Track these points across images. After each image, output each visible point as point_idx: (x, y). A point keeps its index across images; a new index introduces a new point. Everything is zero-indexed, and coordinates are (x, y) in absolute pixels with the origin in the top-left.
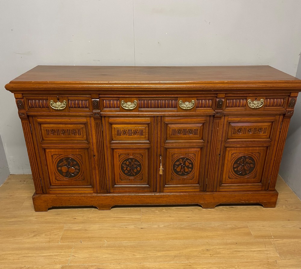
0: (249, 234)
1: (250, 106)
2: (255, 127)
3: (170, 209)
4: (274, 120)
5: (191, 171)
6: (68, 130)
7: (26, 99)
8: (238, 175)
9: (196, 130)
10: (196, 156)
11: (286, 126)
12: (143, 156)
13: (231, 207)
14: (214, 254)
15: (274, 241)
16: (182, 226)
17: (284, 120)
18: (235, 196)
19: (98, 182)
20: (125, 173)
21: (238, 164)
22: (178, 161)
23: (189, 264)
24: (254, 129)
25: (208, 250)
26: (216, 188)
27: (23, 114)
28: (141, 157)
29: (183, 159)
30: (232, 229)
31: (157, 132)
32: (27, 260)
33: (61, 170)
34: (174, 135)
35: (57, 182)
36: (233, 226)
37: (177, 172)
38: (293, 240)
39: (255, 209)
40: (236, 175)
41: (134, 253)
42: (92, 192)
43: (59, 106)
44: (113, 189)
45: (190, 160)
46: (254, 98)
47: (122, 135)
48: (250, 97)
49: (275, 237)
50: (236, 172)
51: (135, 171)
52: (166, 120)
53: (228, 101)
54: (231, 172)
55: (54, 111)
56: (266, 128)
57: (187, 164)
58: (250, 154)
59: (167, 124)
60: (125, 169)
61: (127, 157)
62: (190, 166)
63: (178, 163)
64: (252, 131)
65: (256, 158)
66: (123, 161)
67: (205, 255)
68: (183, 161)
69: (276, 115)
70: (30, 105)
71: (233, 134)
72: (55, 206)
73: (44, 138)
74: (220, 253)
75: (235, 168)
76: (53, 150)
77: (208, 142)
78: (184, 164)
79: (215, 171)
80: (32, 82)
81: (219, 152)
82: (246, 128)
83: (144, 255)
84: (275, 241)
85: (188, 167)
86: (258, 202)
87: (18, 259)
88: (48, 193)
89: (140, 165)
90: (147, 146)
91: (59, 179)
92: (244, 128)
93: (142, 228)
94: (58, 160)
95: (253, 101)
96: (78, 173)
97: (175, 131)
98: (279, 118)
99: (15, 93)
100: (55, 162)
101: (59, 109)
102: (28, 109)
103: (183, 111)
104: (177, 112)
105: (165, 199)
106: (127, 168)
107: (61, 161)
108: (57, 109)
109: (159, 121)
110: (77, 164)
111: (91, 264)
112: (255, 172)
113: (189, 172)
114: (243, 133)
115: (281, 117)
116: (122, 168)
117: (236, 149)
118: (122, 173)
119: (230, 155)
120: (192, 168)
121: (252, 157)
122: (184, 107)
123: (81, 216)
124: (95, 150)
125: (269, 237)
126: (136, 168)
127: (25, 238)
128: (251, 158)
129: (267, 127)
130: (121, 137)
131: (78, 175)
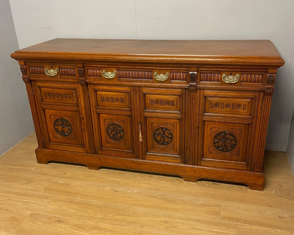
0: (218, 214)
1: (225, 81)
2: (233, 103)
3: (152, 177)
4: (253, 97)
5: (171, 142)
6: (61, 94)
7: (28, 66)
8: (219, 150)
9: (173, 101)
10: (175, 126)
11: (268, 103)
12: (125, 122)
13: (214, 184)
14: (170, 227)
15: (241, 225)
16: (154, 195)
17: (265, 97)
18: (217, 172)
19: (87, 143)
20: (110, 137)
21: (218, 139)
22: (157, 130)
23: (140, 232)
24: (232, 105)
25: (166, 222)
26: (197, 162)
27: (26, 78)
28: (123, 124)
29: (162, 128)
30: (203, 205)
31: (137, 101)
32: (9, 203)
33: (57, 129)
34: (152, 105)
35: (54, 139)
36: (206, 203)
37: (158, 141)
38: (263, 228)
39: (239, 189)
40: (217, 150)
41: (96, 212)
42: (83, 151)
43: (52, 73)
44: (100, 150)
45: (169, 131)
46: (228, 72)
47: (105, 101)
48: (225, 72)
49: (245, 222)
50: (217, 147)
51: (119, 135)
52: (144, 90)
53: (202, 75)
54: (211, 146)
55: (49, 77)
56: (245, 104)
57: (167, 134)
58: (231, 130)
59: (145, 94)
60: (110, 133)
61: (111, 122)
62: (170, 136)
63: (157, 132)
64: (230, 107)
65: (237, 134)
66: (108, 125)
67: (161, 227)
68: (162, 131)
69: (255, 91)
70: (31, 71)
71: (211, 108)
72: (53, 160)
73: (44, 100)
74: (177, 227)
75: (216, 143)
76: (50, 111)
77: (185, 114)
78: (164, 133)
79: (195, 144)
80: (30, 52)
81: (197, 126)
82: (223, 103)
83: (104, 216)
84: (243, 225)
85: (168, 137)
86: (243, 182)
87: (4, 201)
88: (48, 148)
89: (123, 131)
90: (128, 113)
91: (56, 137)
92: (222, 103)
93: (116, 191)
94: (55, 120)
95: (228, 76)
96: (71, 132)
97: (153, 101)
98: (259, 95)
99: (19, 61)
100: (52, 121)
101: (52, 75)
102: (30, 75)
103: (158, 82)
104: (153, 83)
105: (147, 166)
106: (112, 132)
107: (57, 121)
108: (50, 75)
109: (137, 91)
110: (70, 125)
111: (55, 216)
112: (238, 149)
113: (169, 142)
114: (221, 107)
115: (262, 94)
116: (107, 132)
117: (215, 123)
118: (108, 137)
119: (209, 129)
120: (172, 138)
121: (233, 133)
122: (159, 79)
123: (71, 172)
124: (84, 113)
125: (238, 220)
126: (120, 133)
127: (18, 184)
128: (231, 134)
129: (247, 104)
130: (104, 103)
131: (71, 135)
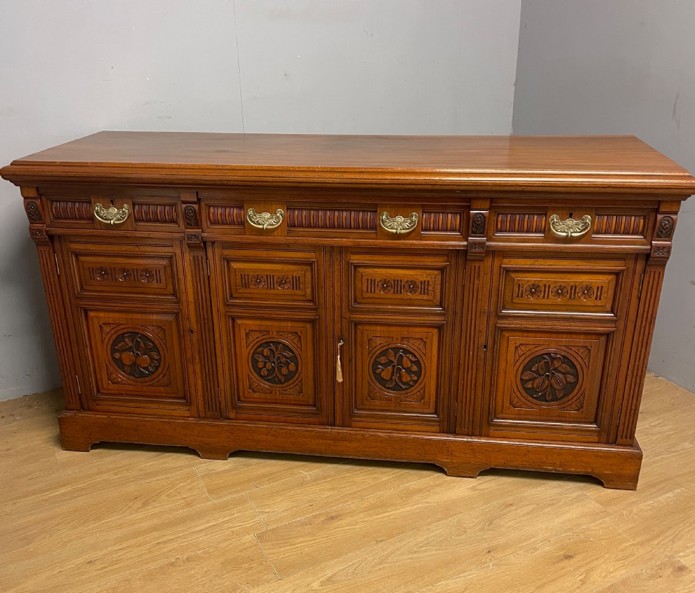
1: (556, 231)
2: (571, 284)
4: (621, 268)
5: (415, 382)
6: (133, 270)
7: (47, 199)
8: (536, 398)
9: (425, 283)
10: (428, 344)
11: (655, 283)
12: (300, 337)
17: (648, 269)
18: (530, 451)
19: (200, 393)
20: (262, 377)
21: (533, 372)
22: (384, 353)
24: (569, 288)
26: (481, 428)
27: (40, 231)
28: (295, 341)
29: (396, 349)
31: (333, 284)
33: (120, 359)
34: (371, 292)
35: (111, 386)
37: (383, 382)
40: (529, 398)
42: (187, 414)
43: (114, 216)
44: (234, 410)
45: (414, 355)
46: (565, 211)
47: (251, 286)
48: (556, 210)
50: (531, 392)
52: (353, 257)
53: (500, 218)
54: (516, 390)
55: (103, 227)
56: (602, 287)
57: (406, 363)
58: (563, 348)
59: (356, 267)
60: (260, 365)
61: (264, 337)
62: (415, 368)
63: (383, 360)
64: (565, 294)
65: (580, 359)
66: (255, 347)
68: (395, 356)
69: (627, 255)
70: (54, 213)
71: (518, 297)
72: (106, 440)
73: (85, 287)
75: (527, 381)
76: (102, 314)
77: (455, 313)
78: (400, 362)
79: (475, 384)
80: (55, 162)
81: (482, 340)
82: (549, 286)
85: (409, 371)
86: (590, 472)
88: (93, 410)
89: (294, 359)
90: (310, 314)
91: (116, 380)
92: (545, 286)
94: (114, 337)
95: (563, 219)
96: (157, 368)
97: (375, 284)
98: (635, 263)
99: (23, 186)
100: (106, 340)
101: (112, 222)
102: (51, 221)
103: (391, 237)
104: (377, 239)
105: (354, 444)
106: (266, 363)
107: (121, 338)
108: (109, 222)
109: (336, 259)
110: (155, 348)
112: (579, 394)
113: (411, 383)
114: (542, 295)
116: (255, 362)
117: (526, 333)
118: (255, 374)
119: (512, 348)
120: (419, 374)
121: (570, 357)
122: (392, 229)
124: (193, 319)
126: (287, 364)
128: (565, 360)
129: (605, 285)
130: (248, 291)
131: (157, 374)
